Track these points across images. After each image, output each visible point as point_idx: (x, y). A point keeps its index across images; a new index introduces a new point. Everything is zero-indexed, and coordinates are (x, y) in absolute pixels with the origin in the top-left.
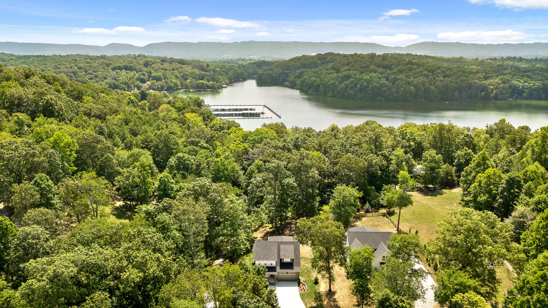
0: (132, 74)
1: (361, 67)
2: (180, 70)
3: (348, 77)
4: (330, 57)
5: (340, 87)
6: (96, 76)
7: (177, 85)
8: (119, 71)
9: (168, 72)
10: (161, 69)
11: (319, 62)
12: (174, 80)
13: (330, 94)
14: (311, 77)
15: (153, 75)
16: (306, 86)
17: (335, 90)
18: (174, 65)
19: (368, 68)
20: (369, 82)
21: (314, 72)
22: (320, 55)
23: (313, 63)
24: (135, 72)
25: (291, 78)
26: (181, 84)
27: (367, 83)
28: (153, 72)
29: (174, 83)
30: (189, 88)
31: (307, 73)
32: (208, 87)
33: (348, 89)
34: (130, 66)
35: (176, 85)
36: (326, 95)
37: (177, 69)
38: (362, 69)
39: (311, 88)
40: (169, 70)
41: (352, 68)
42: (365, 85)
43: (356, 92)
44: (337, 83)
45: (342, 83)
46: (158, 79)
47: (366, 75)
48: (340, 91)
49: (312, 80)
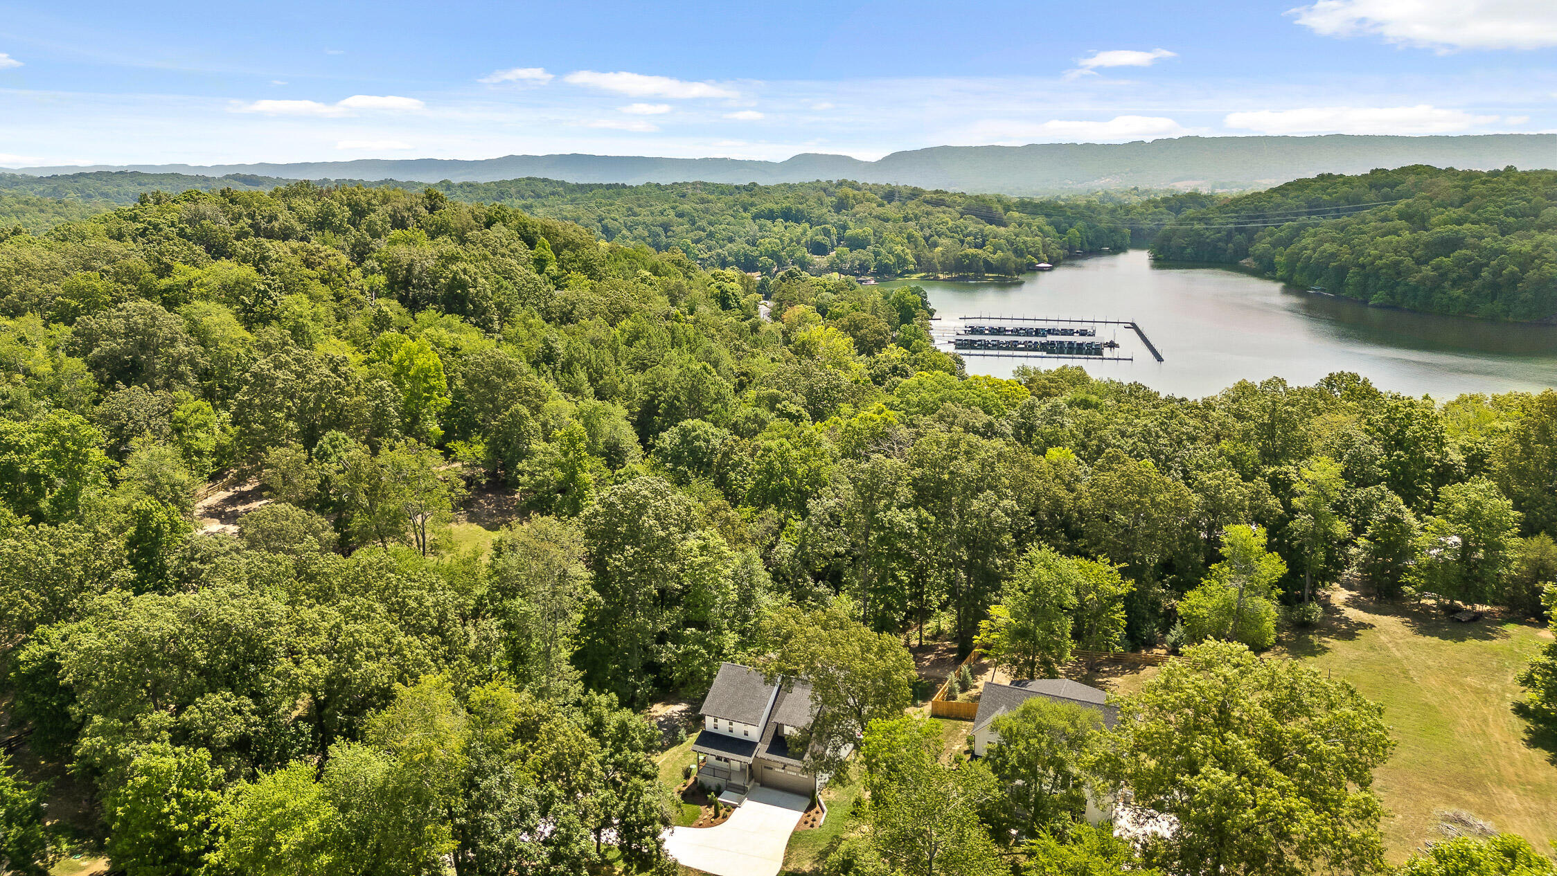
0: (799, 230)
1: (1507, 214)
2: (924, 220)
3: (1449, 245)
4: (1412, 178)
5: (1418, 276)
6: (711, 235)
7: (905, 261)
8: (769, 223)
9: (889, 225)
10: (875, 217)
11: (1372, 195)
12: (899, 248)
13: (1377, 298)
14: (1321, 242)
15: (849, 233)
16: (1303, 269)
17: (1398, 284)
18: (912, 207)
19: (1537, 216)
20: (1526, 262)
21: (1335, 227)
22: (1379, 175)
23: (1347, 200)
24: (807, 225)
25: (1262, 246)
26: (917, 257)
27: (1519, 265)
28: (851, 224)
29: (898, 256)
30: (936, 271)
31: (1312, 230)
32: (989, 267)
33: (1447, 284)
34: (798, 210)
35: (901, 261)
36: (1366, 302)
37: (917, 218)
38: (1512, 219)
39: (1318, 277)
40: (895, 221)
41: (1473, 216)
42: (1512, 273)
43: (1477, 293)
44: (1408, 261)
45: (1426, 262)
46: (857, 244)
47: (1522, 238)
48: (1415, 289)
49: (1325, 251)
